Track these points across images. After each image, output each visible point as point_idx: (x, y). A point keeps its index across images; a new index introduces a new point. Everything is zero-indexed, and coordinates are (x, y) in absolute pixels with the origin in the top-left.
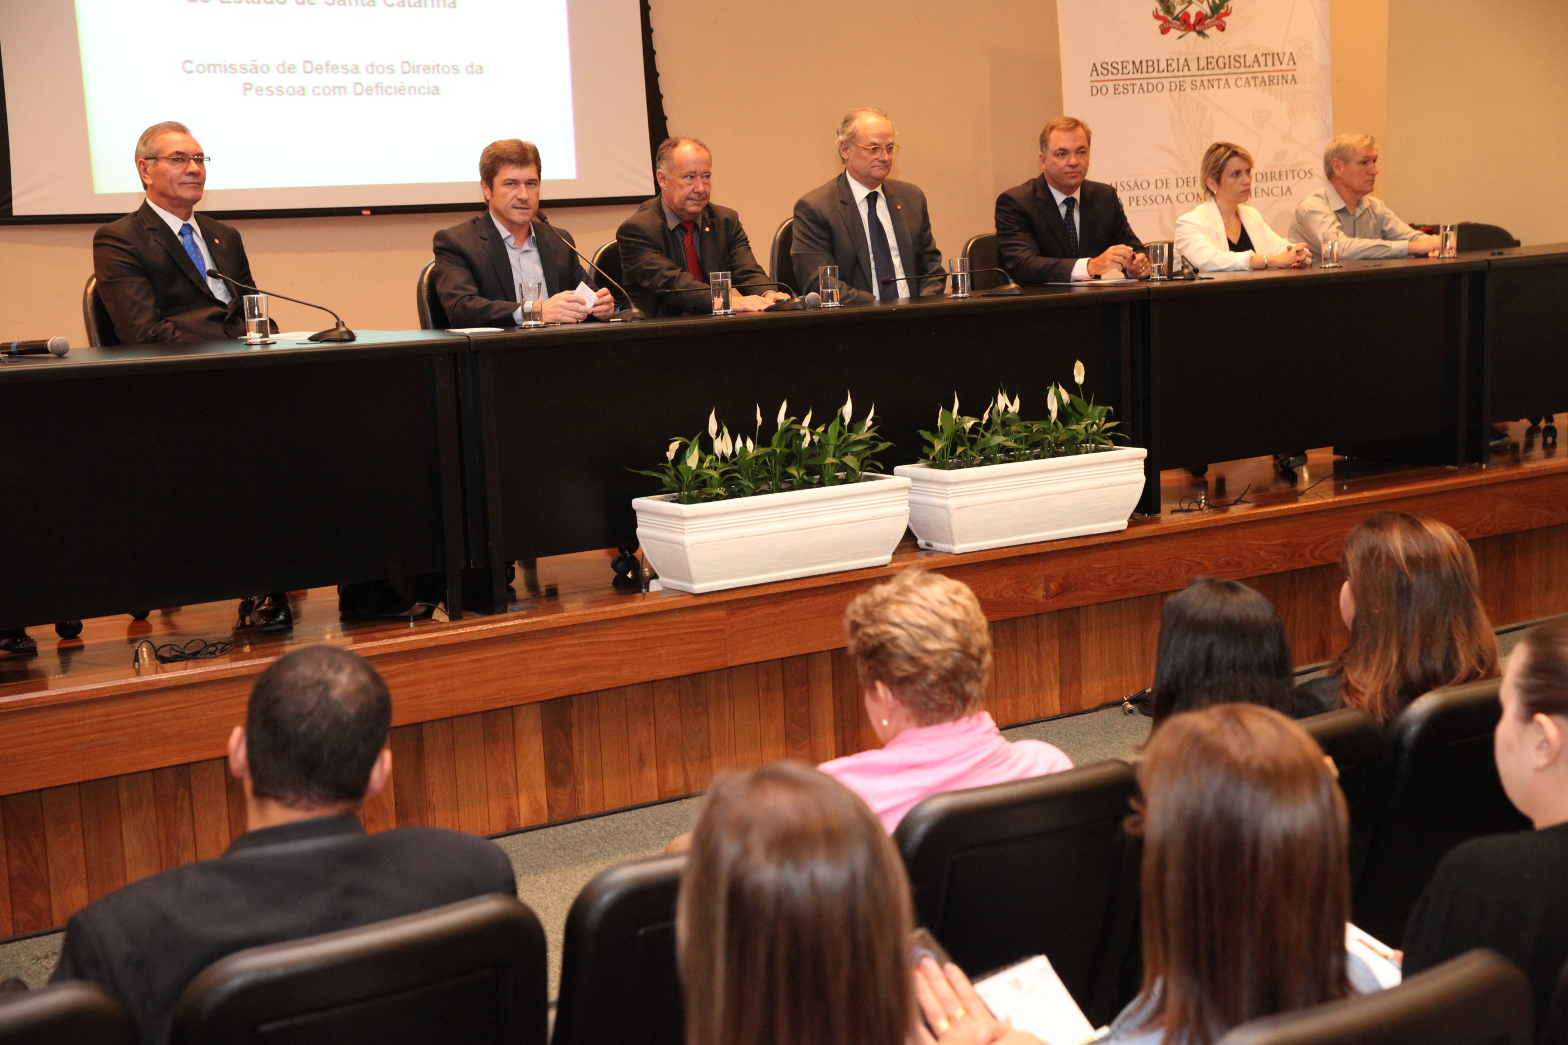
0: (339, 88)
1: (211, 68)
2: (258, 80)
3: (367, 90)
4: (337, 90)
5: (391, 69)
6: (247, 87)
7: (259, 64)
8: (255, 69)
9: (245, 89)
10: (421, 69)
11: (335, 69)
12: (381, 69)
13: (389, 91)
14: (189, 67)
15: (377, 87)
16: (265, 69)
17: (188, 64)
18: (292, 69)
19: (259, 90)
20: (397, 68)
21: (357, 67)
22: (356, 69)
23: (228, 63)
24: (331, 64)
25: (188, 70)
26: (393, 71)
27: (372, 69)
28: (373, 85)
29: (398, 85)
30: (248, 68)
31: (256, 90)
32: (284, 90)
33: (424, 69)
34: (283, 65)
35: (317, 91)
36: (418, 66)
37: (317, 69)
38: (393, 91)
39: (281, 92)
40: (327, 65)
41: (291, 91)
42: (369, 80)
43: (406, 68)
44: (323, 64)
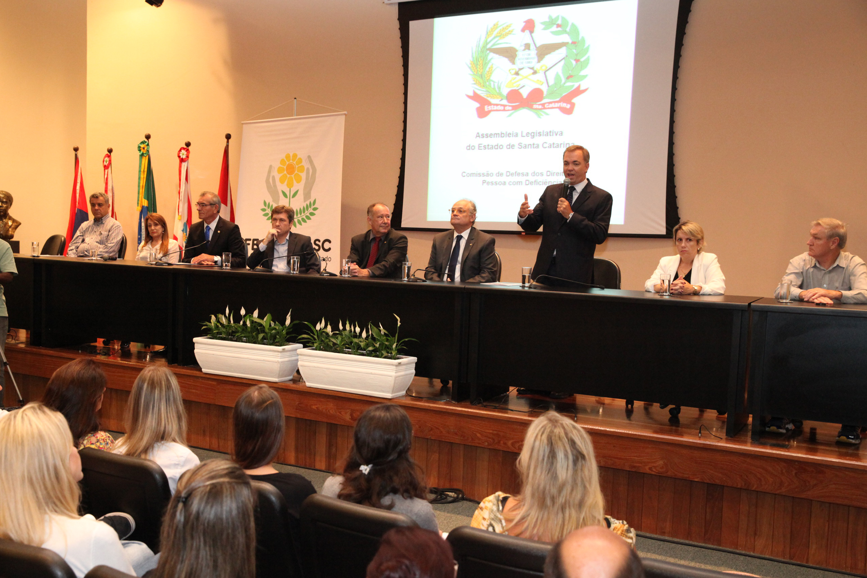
0: (519, 182)
1: (472, 175)
2: (488, 179)
3: (531, 183)
4: (518, 183)
5: (542, 174)
6: (484, 182)
7: (489, 173)
8: (488, 175)
9: (483, 183)
10: (555, 174)
11: (518, 174)
12: (537, 174)
13: (540, 183)
14: (464, 174)
15: (535, 182)
16: (491, 175)
17: (464, 173)
18: (501, 175)
19: (488, 183)
20: (545, 174)
21: (528, 174)
22: (527, 174)
23: (478, 173)
24: (517, 172)
25: (463, 175)
26: (543, 175)
27: (534, 174)
28: (533, 181)
29: (544, 181)
30: (485, 174)
31: (487, 183)
32: (497, 183)
33: (556, 174)
34: (498, 173)
35: (510, 183)
36: (554, 173)
37: (511, 174)
38: (541, 183)
39: (496, 183)
40: (516, 173)
41: (500, 183)
42: (532, 179)
43: (548, 174)
44: (514, 172)
